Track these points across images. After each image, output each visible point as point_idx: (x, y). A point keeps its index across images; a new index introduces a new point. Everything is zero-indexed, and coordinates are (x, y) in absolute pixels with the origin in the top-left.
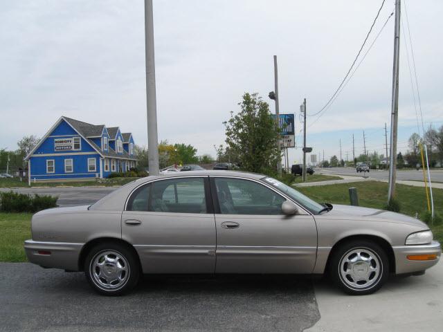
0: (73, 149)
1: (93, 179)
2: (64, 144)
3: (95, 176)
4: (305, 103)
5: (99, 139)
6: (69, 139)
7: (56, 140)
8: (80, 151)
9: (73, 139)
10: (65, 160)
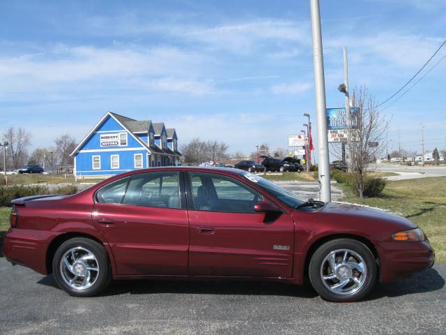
0: (119, 145)
2: (110, 140)
5: (146, 134)
6: (116, 135)
7: (102, 136)
8: (126, 147)
9: (119, 135)
10: (112, 156)
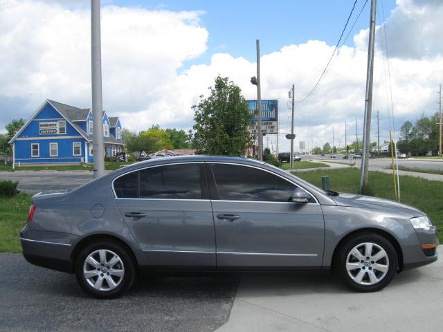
0: (58, 133)
1: (77, 163)
2: (49, 128)
3: (80, 160)
4: (293, 89)
5: (85, 123)
6: (55, 123)
7: (41, 123)
8: (65, 135)
9: (58, 123)
10: (50, 144)
